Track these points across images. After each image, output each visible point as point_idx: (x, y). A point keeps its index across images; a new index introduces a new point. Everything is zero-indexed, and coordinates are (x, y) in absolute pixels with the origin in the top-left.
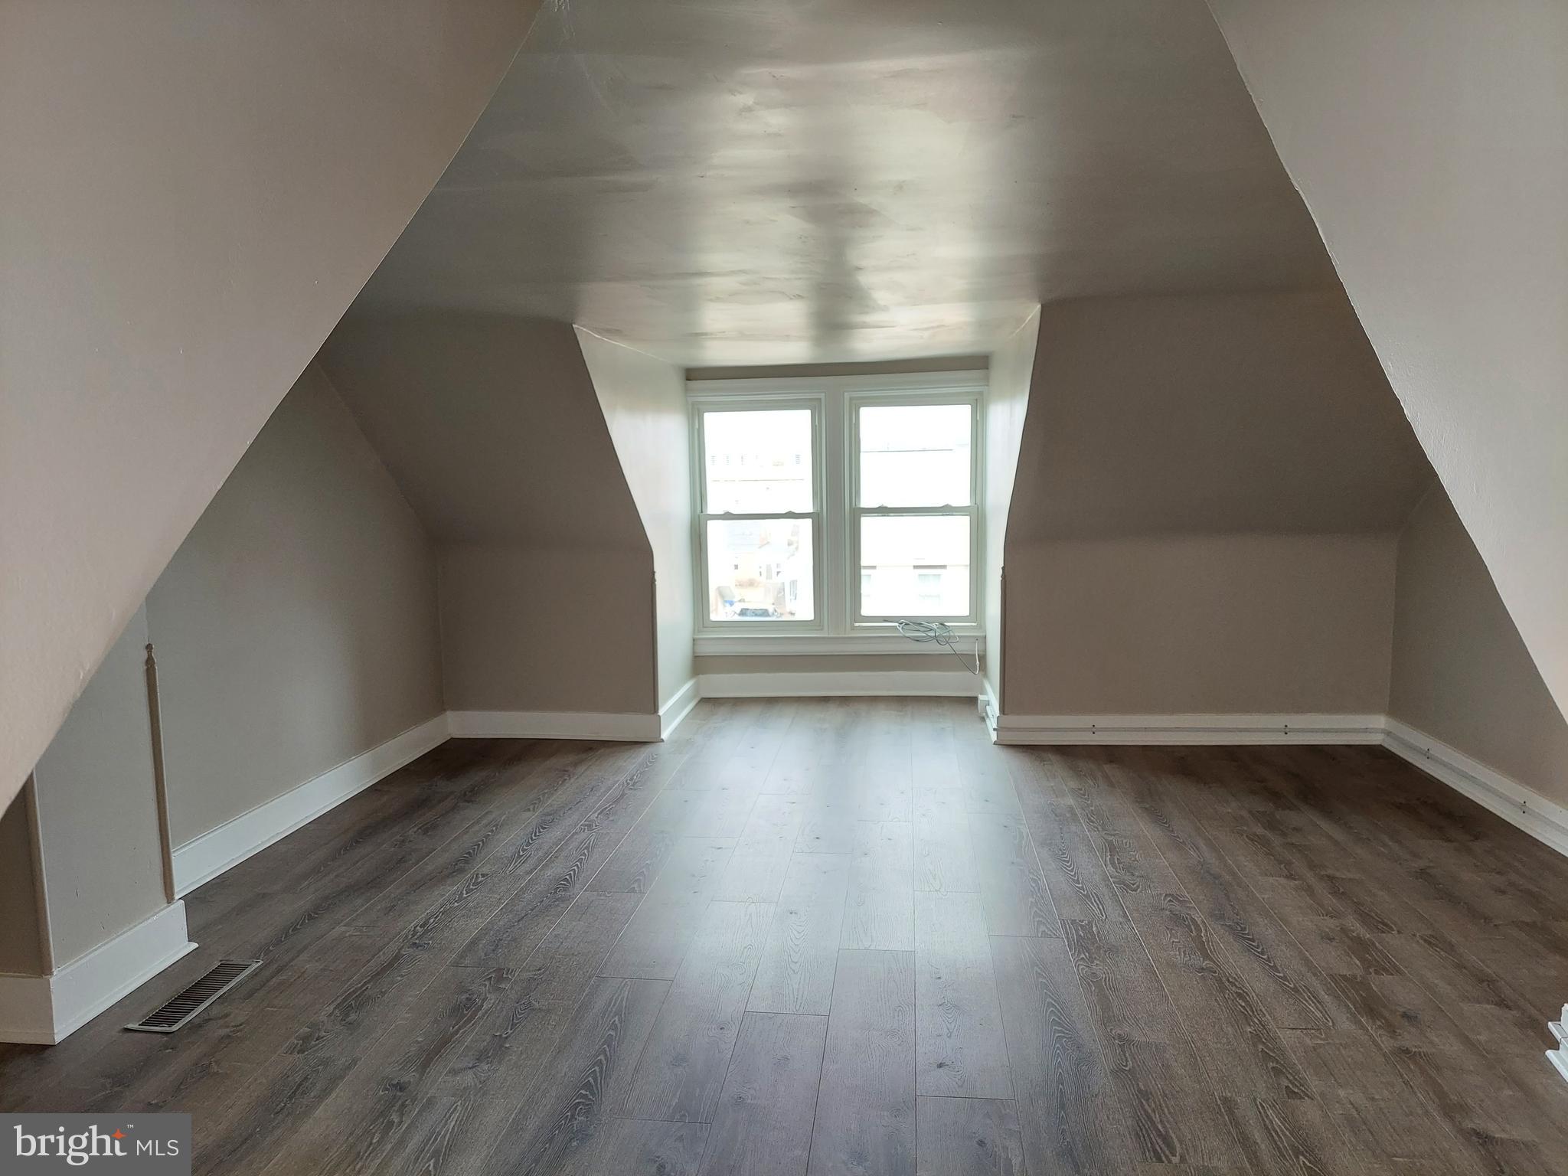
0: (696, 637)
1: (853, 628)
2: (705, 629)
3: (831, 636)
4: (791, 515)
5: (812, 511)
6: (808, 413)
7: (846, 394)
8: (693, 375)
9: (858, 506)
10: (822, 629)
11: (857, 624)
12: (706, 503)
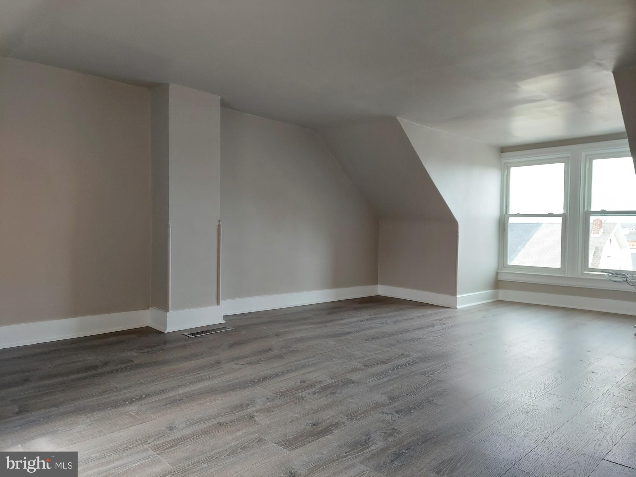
0: (498, 271)
1: (583, 274)
2: (504, 268)
3: (569, 276)
4: (550, 215)
5: (563, 213)
6: (563, 164)
7: (582, 153)
8: (504, 150)
9: (589, 210)
10: (565, 273)
11: (585, 272)
12: (509, 210)
